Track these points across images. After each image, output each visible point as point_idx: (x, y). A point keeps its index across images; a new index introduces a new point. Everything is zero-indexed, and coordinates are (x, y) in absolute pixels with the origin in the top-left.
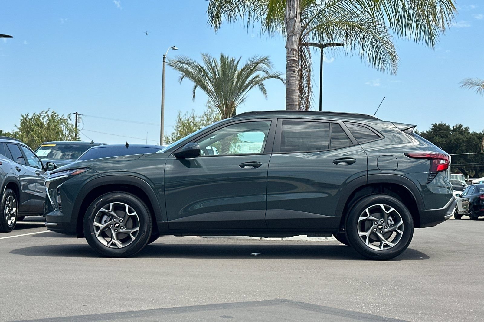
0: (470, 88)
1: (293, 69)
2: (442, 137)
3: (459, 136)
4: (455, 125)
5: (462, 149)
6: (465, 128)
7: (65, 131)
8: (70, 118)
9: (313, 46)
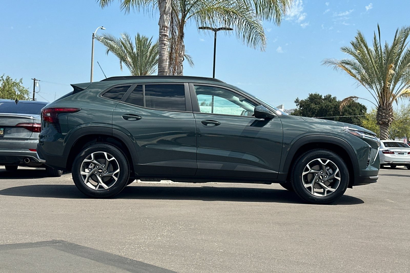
0: (329, 66)
1: (165, 42)
2: (316, 104)
3: (328, 103)
4: (326, 95)
5: (330, 113)
6: (333, 98)
7: (18, 92)
8: (22, 82)
9: (207, 30)
